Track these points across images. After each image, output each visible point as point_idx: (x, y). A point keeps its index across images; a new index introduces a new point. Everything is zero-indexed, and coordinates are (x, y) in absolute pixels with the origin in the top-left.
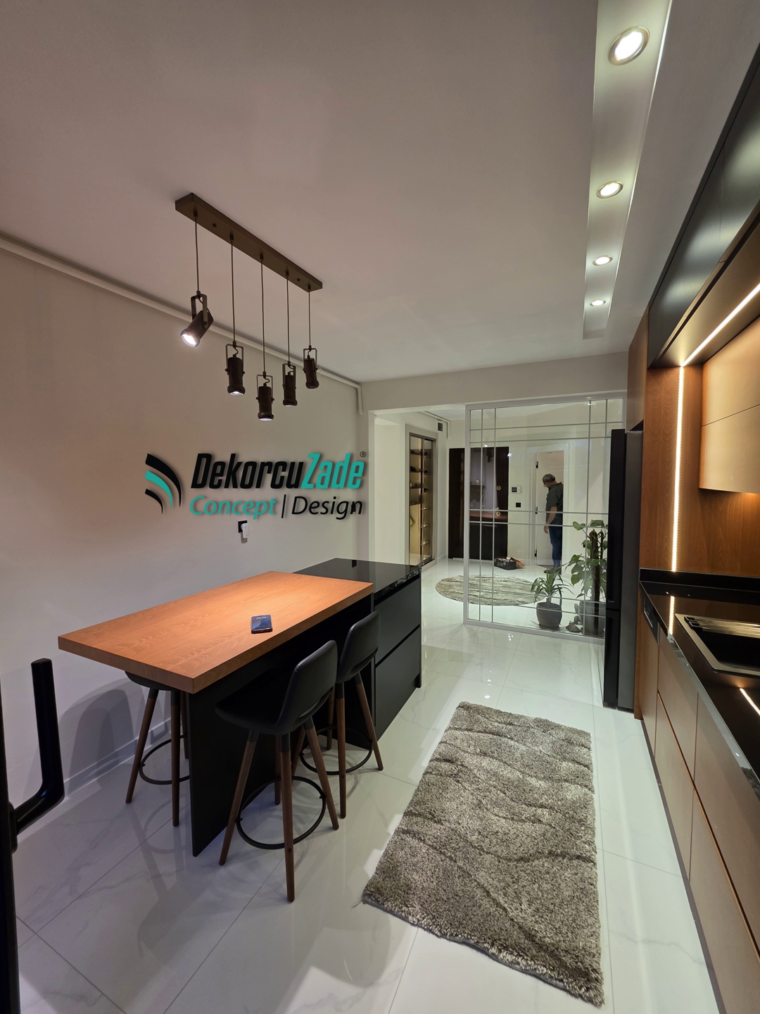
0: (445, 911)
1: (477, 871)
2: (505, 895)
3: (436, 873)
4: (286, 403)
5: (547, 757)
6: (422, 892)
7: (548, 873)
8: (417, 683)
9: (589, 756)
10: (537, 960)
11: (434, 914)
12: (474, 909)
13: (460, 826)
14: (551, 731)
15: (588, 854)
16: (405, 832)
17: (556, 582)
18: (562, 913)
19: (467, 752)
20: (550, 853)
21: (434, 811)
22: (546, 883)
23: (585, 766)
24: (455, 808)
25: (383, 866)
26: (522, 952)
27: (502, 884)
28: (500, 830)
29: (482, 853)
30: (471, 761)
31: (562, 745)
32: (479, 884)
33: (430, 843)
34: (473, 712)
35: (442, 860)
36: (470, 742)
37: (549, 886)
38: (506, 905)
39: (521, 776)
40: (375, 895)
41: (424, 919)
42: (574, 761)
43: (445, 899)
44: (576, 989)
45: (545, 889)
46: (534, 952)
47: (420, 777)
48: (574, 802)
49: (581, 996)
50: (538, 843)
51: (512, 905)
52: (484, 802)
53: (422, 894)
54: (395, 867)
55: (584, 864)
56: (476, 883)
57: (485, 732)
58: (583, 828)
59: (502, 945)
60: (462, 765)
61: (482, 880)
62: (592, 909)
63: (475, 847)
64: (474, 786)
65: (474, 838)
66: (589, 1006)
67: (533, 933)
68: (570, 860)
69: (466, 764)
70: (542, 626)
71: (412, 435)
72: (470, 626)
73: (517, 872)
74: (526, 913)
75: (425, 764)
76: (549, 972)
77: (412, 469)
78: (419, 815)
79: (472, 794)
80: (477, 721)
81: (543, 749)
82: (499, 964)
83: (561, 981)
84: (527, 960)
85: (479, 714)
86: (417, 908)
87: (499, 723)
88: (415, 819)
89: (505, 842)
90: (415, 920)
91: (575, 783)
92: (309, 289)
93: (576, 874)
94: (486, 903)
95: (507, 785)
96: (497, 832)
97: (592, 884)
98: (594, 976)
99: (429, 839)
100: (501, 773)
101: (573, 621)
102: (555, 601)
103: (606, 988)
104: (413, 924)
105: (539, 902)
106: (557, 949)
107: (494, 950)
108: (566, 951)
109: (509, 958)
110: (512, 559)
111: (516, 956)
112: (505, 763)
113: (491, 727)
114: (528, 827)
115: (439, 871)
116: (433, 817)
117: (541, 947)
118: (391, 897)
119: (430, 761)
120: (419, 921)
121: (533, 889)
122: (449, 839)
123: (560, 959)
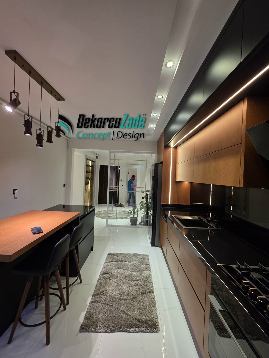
0: (111, 323)
1: (120, 307)
2: (130, 311)
3: (107, 312)
4: (47, 141)
5: (138, 265)
6: (102, 320)
7: (142, 300)
8: (92, 249)
9: (149, 262)
10: (142, 326)
11: (107, 326)
12: (121, 318)
13: (113, 294)
14: (138, 257)
15: (152, 290)
16: (93, 302)
17: (136, 210)
18: (147, 310)
19: (112, 269)
20: (142, 293)
21: (104, 292)
22: (141, 303)
23: (148, 265)
24: (111, 288)
25: (87, 317)
26: (137, 326)
27: (129, 308)
28: (126, 291)
29: (121, 300)
30: (114, 272)
31: (141, 260)
32: (121, 310)
33: (103, 303)
34: (113, 255)
35: (108, 307)
36: (113, 265)
37: (142, 303)
38: (130, 314)
39: (130, 273)
40: (85, 328)
41: (104, 329)
42: (145, 264)
43: (111, 319)
44: (152, 330)
45: (141, 304)
46: (140, 324)
47: (97, 282)
48: (147, 276)
49: (154, 332)
50: (138, 292)
51: (132, 313)
52: (120, 284)
53: (103, 321)
54: (91, 315)
55: (151, 293)
56: (120, 311)
57: (118, 261)
58: (150, 283)
59: (131, 327)
60: (111, 274)
61: (122, 309)
62: (154, 306)
63: (119, 299)
64: (116, 280)
65: (118, 296)
66: (156, 334)
67: (139, 319)
68: (147, 293)
69: (112, 273)
70: (132, 224)
71: (87, 159)
72: (108, 227)
73: (133, 302)
74: (136, 314)
75: (98, 277)
76: (145, 328)
77: (87, 172)
78: (98, 294)
79: (116, 282)
80: (115, 258)
81: (136, 263)
82: (130, 333)
83: (149, 330)
84: (139, 328)
85: (115, 256)
86: (101, 326)
87: (122, 257)
88: (97, 297)
89: (128, 294)
90: (101, 330)
91: (146, 271)
92: (59, 100)
93: (149, 297)
94: (124, 316)
95: (126, 277)
96: (125, 292)
97: (154, 299)
98: (157, 324)
99: (103, 302)
100: (124, 273)
101: (140, 222)
102: (136, 216)
103: (160, 326)
104: (100, 333)
105: (140, 309)
106: (147, 321)
107: (128, 329)
108: (149, 320)
109: (133, 330)
110: (120, 204)
111: (135, 328)
112: (125, 269)
113: (119, 259)
114: (134, 288)
115: (108, 311)
116: (104, 294)
117: (142, 322)
118: (91, 326)
119: (100, 275)
120: (102, 330)
121: (138, 306)
122: (110, 299)
123: (147, 324)
